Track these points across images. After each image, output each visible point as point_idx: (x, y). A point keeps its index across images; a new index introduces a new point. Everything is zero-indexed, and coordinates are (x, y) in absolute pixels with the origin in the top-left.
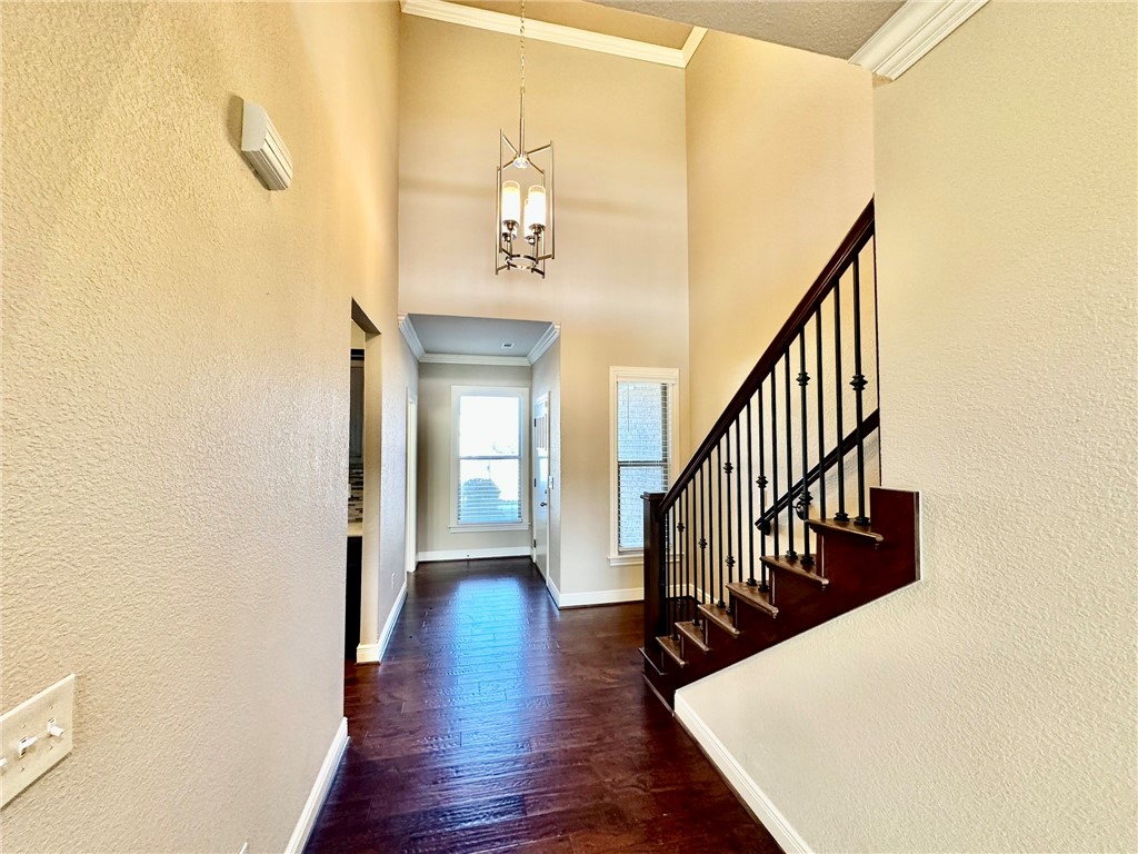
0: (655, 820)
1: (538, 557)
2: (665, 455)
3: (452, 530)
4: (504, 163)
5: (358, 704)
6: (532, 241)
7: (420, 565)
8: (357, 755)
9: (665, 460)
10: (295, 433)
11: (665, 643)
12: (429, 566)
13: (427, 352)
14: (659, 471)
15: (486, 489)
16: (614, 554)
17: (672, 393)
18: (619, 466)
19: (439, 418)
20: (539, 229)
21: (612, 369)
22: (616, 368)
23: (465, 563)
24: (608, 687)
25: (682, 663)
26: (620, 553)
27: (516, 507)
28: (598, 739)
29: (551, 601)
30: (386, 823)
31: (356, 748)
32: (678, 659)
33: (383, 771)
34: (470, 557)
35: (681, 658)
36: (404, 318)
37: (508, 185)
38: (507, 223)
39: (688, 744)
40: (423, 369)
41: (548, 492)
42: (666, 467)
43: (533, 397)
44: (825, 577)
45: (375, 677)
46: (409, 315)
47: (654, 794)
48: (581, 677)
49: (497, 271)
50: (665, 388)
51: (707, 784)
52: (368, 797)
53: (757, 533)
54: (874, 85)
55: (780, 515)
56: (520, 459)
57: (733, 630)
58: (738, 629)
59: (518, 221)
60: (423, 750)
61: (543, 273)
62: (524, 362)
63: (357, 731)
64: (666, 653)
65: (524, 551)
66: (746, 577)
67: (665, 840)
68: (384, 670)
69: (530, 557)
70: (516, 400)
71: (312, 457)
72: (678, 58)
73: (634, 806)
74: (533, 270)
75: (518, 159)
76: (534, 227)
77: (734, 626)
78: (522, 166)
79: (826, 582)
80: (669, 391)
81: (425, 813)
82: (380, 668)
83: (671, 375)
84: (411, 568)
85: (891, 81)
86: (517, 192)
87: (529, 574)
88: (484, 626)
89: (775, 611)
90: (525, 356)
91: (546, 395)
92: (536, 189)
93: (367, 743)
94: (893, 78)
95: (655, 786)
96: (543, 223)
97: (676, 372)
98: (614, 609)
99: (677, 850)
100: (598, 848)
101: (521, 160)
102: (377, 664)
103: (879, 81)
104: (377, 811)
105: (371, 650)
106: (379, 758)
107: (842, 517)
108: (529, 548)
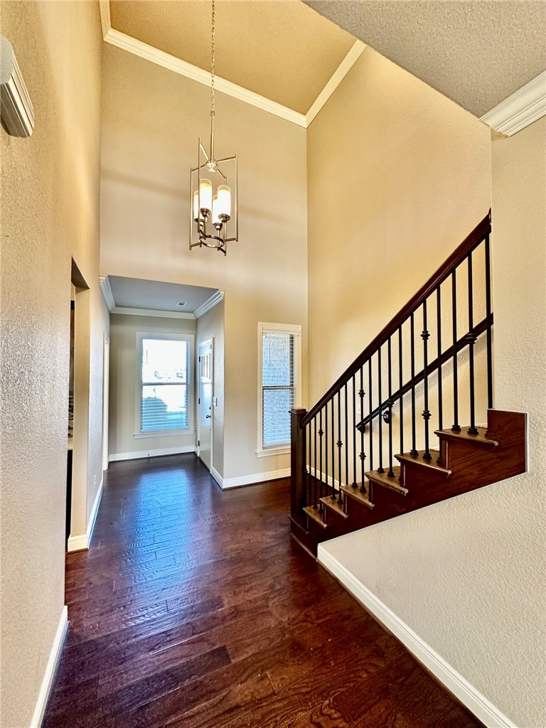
0: (324, 646)
1: (201, 452)
2: (292, 382)
3: (136, 437)
4: (200, 165)
5: (75, 588)
6: (218, 227)
7: (110, 463)
8: (78, 637)
9: (292, 385)
10: (30, 371)
11: (309, 511)
12: (118, 464)
13: (117, 305)
14: (287, 393)
15: (158, 405)
16: (259, 450)
17: (297, 342)
18: (263, 389)
19: (126, 355)
20: (226, 218)
21: (259, 323)
22: (264, 323)
23: (146, 460)
24: (268, 545)
25: (325, 526)
26: (264, 448)
27: (184, 416)
28: (270, 588)
29: (215, 485)
30: (114, 698)
31: (76, 631)
32: (322, 523)
33: (104, 648)
34: (151, 456)
35: (324, 522)
36: (104, 278)
37: (204, 182)
38: (202, 211)
39: (331, 581)
40: (114, 319)
41: (212, 408)
42: (293, 389)
43: (198, 342)
44: (449, 469)
45: (85, 563)
46: (109, 276)
47: (319, 625)
48: (250, 540)
49: (191, 246)
50: (292, 338)
51: (350, 609)
52: (93, 676)
53: (358, 433)
54: (492, 139)
55: (373, 420)
56: (187, 385)
57: (370, 504)
58: (373, 503)
59: (210, 210)
60: (138, 622)
61: (225, 252)
62: (191, 316)
63: (76, 614)
64: (310, 518)
65: (191, 449)
66: (376, 466)
67: (335, 660)
68: (91, 555)
69: (194, 453)
70: (184, 343)
71: (43, 391)
72: (303, 121)
73: (308, 636)
74: (219, 248)
75: (209, 164)
76: (221, 216)
77: (370, 501)
78: (212, 170)
79: (450, 472)
80: (295, 339)
81: (147, 680)
82: (89, 553)
83: (297, 330)
84: (105, 467)
85: (507, 137)
86: (210, 188)
87: (196, 466)
88: (169, 508)
89: (406, 491)
90: (192, 312)
91: (211, 340)
92: (224, 188)
93: (86, 624)
94: (509, 135)
95: (318, 618)
96: (229, 214)
97: (299, 328)
98: (261, 486)
99: (344, 667)
100: (290, 679)
101: (211, 165)
102: (86, 550)
103: (496, 136)
104: (105, 687)
105: (81, 541)
106: (99, 636)
107: (456, 428)
108: (194, 446)
